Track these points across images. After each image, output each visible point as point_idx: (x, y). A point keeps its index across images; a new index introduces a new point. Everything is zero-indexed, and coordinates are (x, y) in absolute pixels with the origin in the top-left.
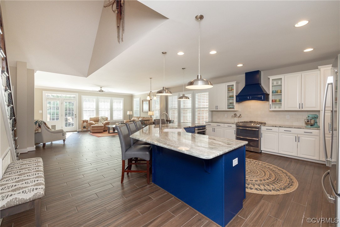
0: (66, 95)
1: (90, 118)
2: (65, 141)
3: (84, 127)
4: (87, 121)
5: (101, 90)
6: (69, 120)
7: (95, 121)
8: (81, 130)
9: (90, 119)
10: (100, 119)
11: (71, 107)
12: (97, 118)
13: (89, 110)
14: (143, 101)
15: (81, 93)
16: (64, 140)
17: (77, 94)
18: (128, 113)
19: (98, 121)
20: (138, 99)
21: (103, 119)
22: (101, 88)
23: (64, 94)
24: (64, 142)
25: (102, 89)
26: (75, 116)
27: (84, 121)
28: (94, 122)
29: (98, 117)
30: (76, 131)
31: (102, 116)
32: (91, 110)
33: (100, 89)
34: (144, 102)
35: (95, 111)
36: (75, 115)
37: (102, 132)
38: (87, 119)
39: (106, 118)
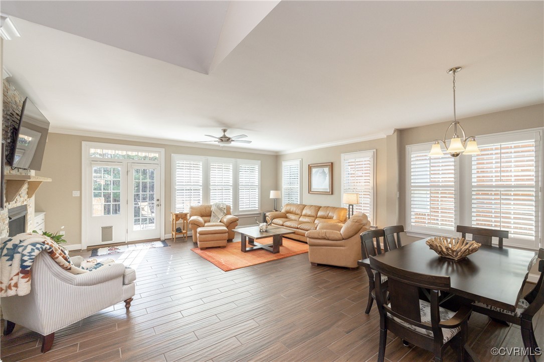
0: (136, 153)
1: (192, 208)
2: (132, 303)
3: (179, 230)
4: (186, 215)
5: (225, 136)
6: (143, 209)
7: (202, 216)
8: (169, 236)
9: (192, 212)
10: (213, 209)
11: (148, 180)
12: (205, 208)
13: (188, 188)
14: (310, 168)
15: (172, 148)
16: (128, 302)
17: (163, 150)
18: (272, 194)
19: (210, 216)
20: (297, 163)
21: (221, 209)
22: (225, 131)
23: (132, 150)
24: (127, 308)
25: (228, 134)
26: (158, 203)
27: (178, 217)
28: (200, 219)
29: (208, 204)
30: (159, 240)
31: (217, 201)
32: (192, 188)
33: (221, 134)
34: (314, 170)
35: (201, 192)
36: (158, 200)
37: (223, 247)
38: (185, 212)
39: (227, 206)
